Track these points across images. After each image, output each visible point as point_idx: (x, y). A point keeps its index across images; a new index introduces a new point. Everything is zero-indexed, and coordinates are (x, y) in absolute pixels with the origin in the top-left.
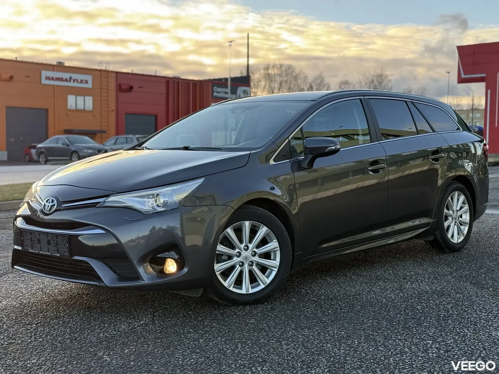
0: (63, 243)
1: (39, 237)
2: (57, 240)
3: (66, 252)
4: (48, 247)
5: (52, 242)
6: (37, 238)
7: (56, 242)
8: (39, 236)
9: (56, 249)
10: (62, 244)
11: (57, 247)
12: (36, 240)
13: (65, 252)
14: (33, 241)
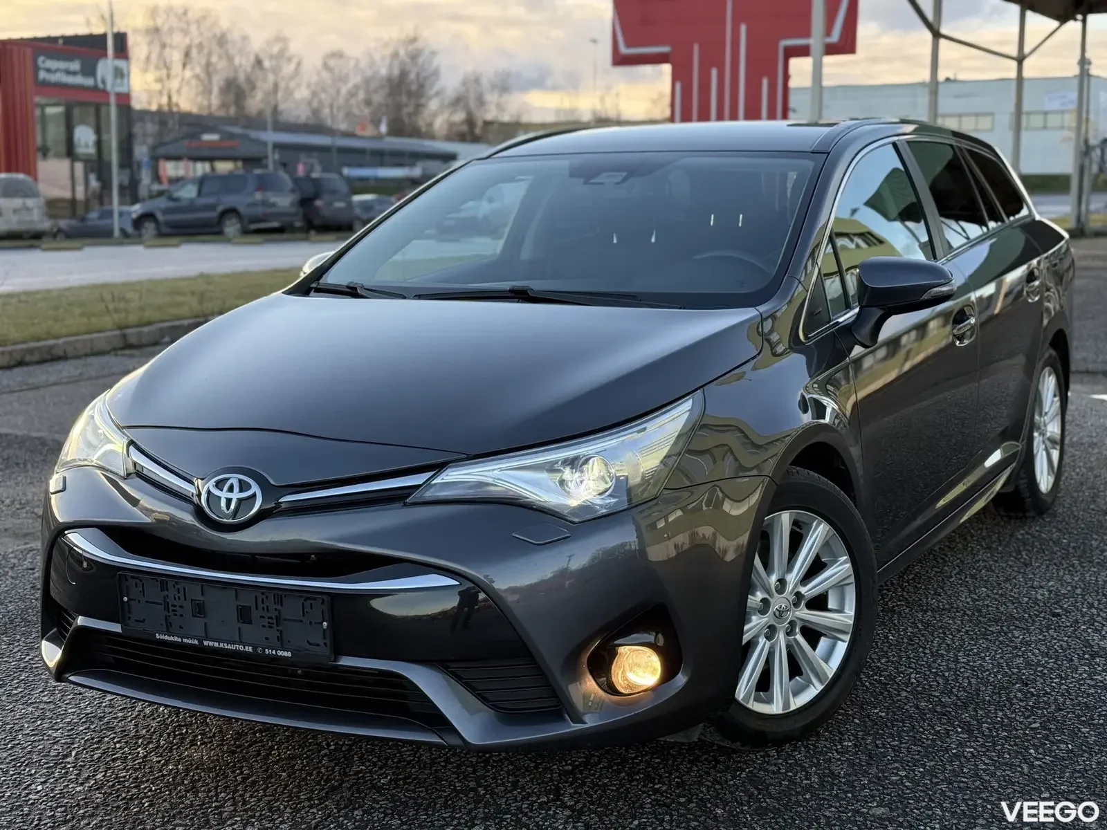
0: (302, 618)
1: (202, 599)
2: (279, 607)
3: (318, 645)
4: (239, 629)
5: (255, 614)
6: (192, 600)
7: (274, 614)
8: (203, 594)
9: (273, 634)
10: (301, 621)
11: (280, 628)
12: (187, 605)
13: (310, 644)
14: (171, 608)
